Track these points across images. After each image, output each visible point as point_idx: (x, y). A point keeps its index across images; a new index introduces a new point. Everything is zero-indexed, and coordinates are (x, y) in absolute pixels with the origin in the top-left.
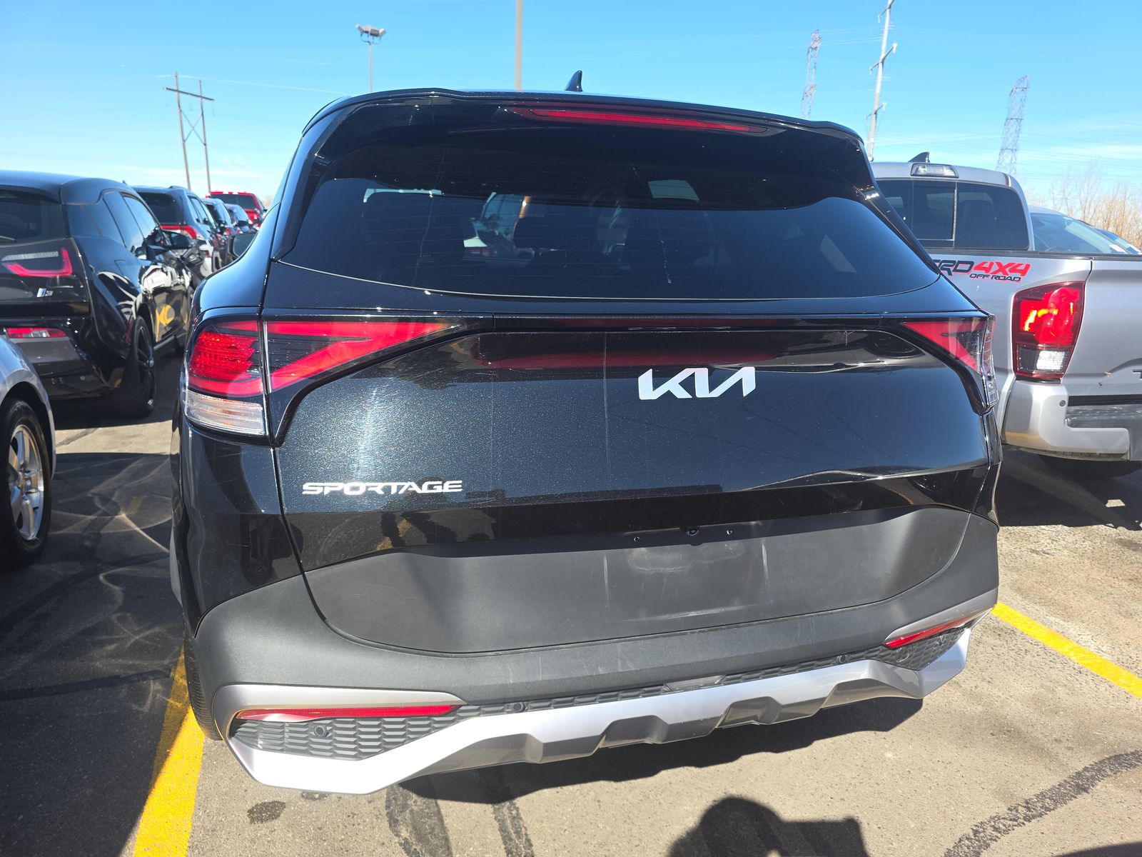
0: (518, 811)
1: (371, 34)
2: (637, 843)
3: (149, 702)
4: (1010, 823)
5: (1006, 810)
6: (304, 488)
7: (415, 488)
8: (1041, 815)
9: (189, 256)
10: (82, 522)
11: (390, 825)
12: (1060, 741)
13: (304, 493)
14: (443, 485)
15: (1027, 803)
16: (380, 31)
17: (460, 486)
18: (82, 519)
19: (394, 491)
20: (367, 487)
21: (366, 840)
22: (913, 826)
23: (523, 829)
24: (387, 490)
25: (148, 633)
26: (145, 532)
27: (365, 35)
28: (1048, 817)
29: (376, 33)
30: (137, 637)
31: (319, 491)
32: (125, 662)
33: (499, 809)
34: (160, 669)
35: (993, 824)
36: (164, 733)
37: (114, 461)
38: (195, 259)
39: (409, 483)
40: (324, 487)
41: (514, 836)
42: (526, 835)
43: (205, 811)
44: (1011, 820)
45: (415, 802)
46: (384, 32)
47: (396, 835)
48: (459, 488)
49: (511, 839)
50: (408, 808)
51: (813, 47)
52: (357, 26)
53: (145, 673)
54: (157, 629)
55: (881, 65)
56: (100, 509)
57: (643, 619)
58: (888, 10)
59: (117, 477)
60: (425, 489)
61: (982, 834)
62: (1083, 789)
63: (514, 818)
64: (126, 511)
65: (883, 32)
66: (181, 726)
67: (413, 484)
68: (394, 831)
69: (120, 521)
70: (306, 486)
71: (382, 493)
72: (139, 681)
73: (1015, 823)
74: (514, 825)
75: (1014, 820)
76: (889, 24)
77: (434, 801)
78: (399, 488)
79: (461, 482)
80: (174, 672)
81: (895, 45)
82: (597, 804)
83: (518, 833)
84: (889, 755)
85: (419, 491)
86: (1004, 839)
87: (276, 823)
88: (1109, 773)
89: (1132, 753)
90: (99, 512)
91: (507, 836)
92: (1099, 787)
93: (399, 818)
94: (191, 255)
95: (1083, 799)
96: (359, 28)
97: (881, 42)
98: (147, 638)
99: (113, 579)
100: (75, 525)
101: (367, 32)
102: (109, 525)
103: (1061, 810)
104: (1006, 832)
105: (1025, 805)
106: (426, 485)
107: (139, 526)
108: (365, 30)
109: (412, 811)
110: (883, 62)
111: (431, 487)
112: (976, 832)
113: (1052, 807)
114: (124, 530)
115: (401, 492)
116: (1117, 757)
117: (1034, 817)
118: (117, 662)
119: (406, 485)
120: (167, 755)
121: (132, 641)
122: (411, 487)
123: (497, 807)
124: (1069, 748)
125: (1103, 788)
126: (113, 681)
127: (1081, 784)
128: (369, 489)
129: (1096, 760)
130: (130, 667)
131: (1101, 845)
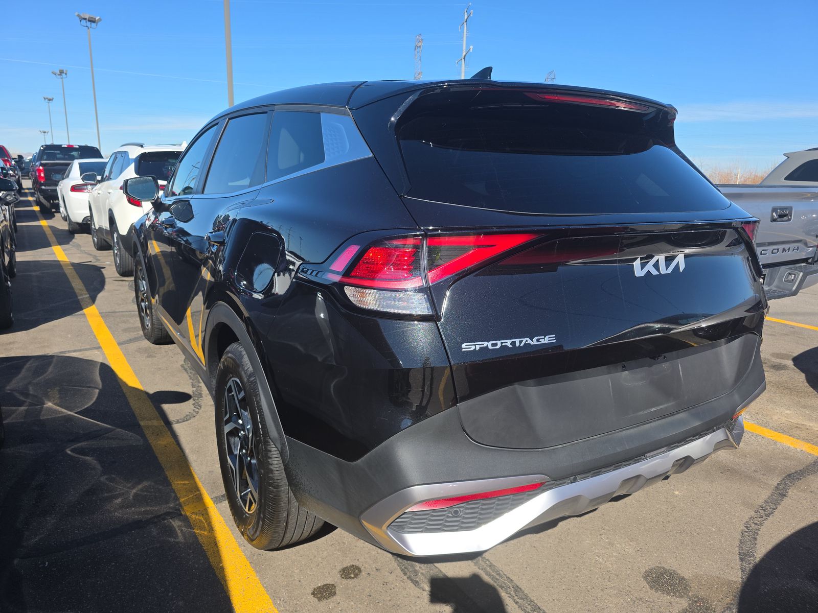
0: (489, 561)
1: (89, 21)
2: (573, 567)
3: (180, 534)
4: (760, 519)
5: (754, 513)
6: (463, 347)
7: (529, 341)
8: (772, 513)
9: (6, 197)
10: (18, 412)
11: (415, 585)
12: (757, 471)
13: (463, 350)
14: (544, 338)
15: (762, 507)
16: (97, 18)
17: (554, 338)
18: (16, 410)
19: (518, 345)
20: (502, 343)
21: (406, 597)
22: (714, 530)
23: (501, 572)
24: (513, 343)
25: (140, 487)
26: (79, 414)
27: (84, 21)
28: (776, 512)
29: (93, 20)
30: (134, 491)
31: (473, 348)
32: (138, 510)
33: (477, 562)
34: (171, 511)
35: (752, 521)
36: (209, 554)
37: (8, 364)
38: (12, 199)
39: (526, 339)
40: (475, 345)
41: (497, 577)
42: (505, 575)
43: (280, 600)
44: (760, 518)
45: (420, 568)
46: (100, 20)
47: (424, 590)
48: (553, 340)
49: (497, 579)
50: (419, 572)
51: (418, 45)
52: (76, 14)
53: (161, 515)
54: (146, 483)
55: (463, 60)
56: (25, 401)
57: (632, 415)
58: (465, 23)
59: (20, 376)
60: (535, 342)
61: (751, 528)
62: (784, 495)
63: (490, 566)
64: (50, 401)
65: (463, 38)
66: (218, 547)
67: (528, 339)
68: (420, 588)
69: (50, 409)
70: (464, 346)
71: (511, 346)
72: (160, 521)
73: (763, 519)
74: (493, 571)
75: (761, 517)
76: (467, 33)
77: (432, 565)
78: (521, 342)
79: (554, 336)
80: (183, 510)
81: (471, 47)
82: (534, 549)
83: (499, 574)
84: (677, 493)
85: (532, 343)
86: (763, 528)
87: (336, 598)
88: (791, 485)
89: (795, 473)
90: (27, 404)
91: (493, 578)
92: (790, 493)
93: (417, 579)
94: (7, 196)
95: (786, 502)
96: (78, 16)
97: (462, 44)
98: (142, 490)
99: (82, 451)
100: (14, 416)
101: (85, 19)
102: (43, 413)
103: (780, 508)
104: (761, 524)
105: (761, 508)
106: (535, 339)
107: (71, 411)
108: (83, 17)
109: (422, 574)
110: (464, 58)
111: (538, 340)
112: (747, 527)
113: (775, 507)
114: (60, 415)
115: (522, 345)
116: (789, 475)
117: (770, 514)
118: (131, 511)
119: (524, 340)
120: (222, 568)
121: (132, 494)
122: (527, 341)
123: (475, 561)
124: (764, 475)
125: (792, 492)
126: (138, 525)
127: (781, 493)
128: (503, 344)
129: (780, 479)
130: (146, 512)
131: (810, 523)
